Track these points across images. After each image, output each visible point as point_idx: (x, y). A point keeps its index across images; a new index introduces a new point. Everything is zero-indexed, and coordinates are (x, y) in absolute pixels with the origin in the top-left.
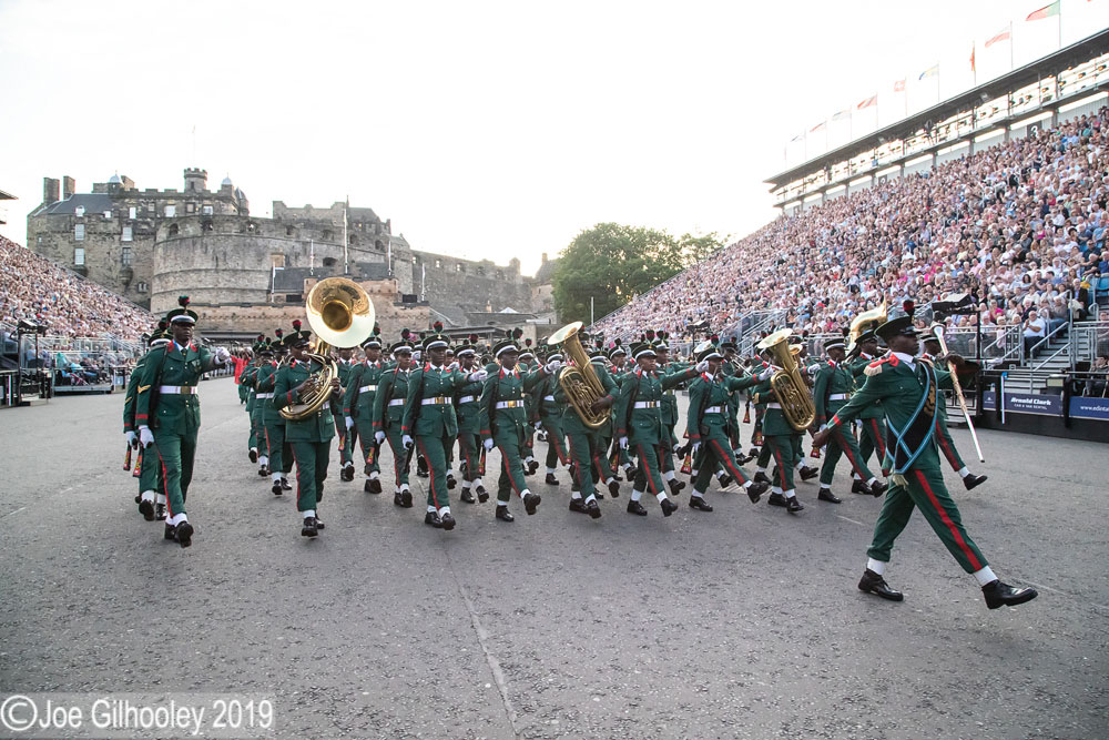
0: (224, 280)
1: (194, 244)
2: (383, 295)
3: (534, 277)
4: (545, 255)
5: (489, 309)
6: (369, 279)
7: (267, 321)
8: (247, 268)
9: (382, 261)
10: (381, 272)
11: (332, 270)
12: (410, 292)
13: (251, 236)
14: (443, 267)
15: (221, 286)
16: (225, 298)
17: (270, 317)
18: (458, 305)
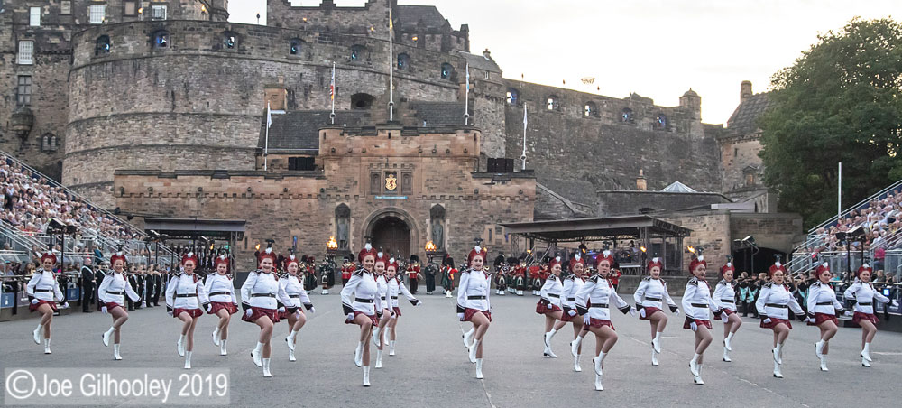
0: (185, 133)
1: (136, 69)
2: (455, 158)
3: (725, 126)
4: (747, 85)
5: (642, 184)
6: (431, 130)
7: (256, 203)
8: (223, 111)
9: (453, 98)
10: (451, 119)
11: (368, 115)
12: (500, 153)
13: (230, 56)
14: (559, 110)
15: (180, 141)
16: (183, 161)
17: (260, 196)
18: (584, 177)
